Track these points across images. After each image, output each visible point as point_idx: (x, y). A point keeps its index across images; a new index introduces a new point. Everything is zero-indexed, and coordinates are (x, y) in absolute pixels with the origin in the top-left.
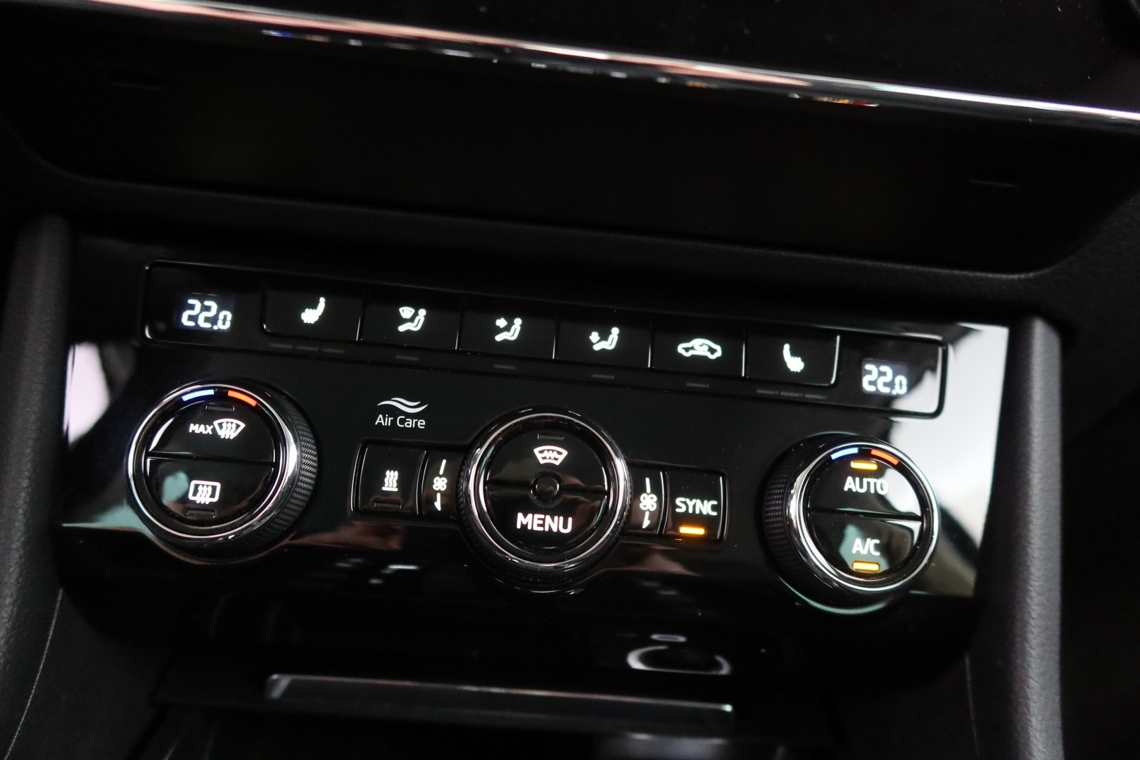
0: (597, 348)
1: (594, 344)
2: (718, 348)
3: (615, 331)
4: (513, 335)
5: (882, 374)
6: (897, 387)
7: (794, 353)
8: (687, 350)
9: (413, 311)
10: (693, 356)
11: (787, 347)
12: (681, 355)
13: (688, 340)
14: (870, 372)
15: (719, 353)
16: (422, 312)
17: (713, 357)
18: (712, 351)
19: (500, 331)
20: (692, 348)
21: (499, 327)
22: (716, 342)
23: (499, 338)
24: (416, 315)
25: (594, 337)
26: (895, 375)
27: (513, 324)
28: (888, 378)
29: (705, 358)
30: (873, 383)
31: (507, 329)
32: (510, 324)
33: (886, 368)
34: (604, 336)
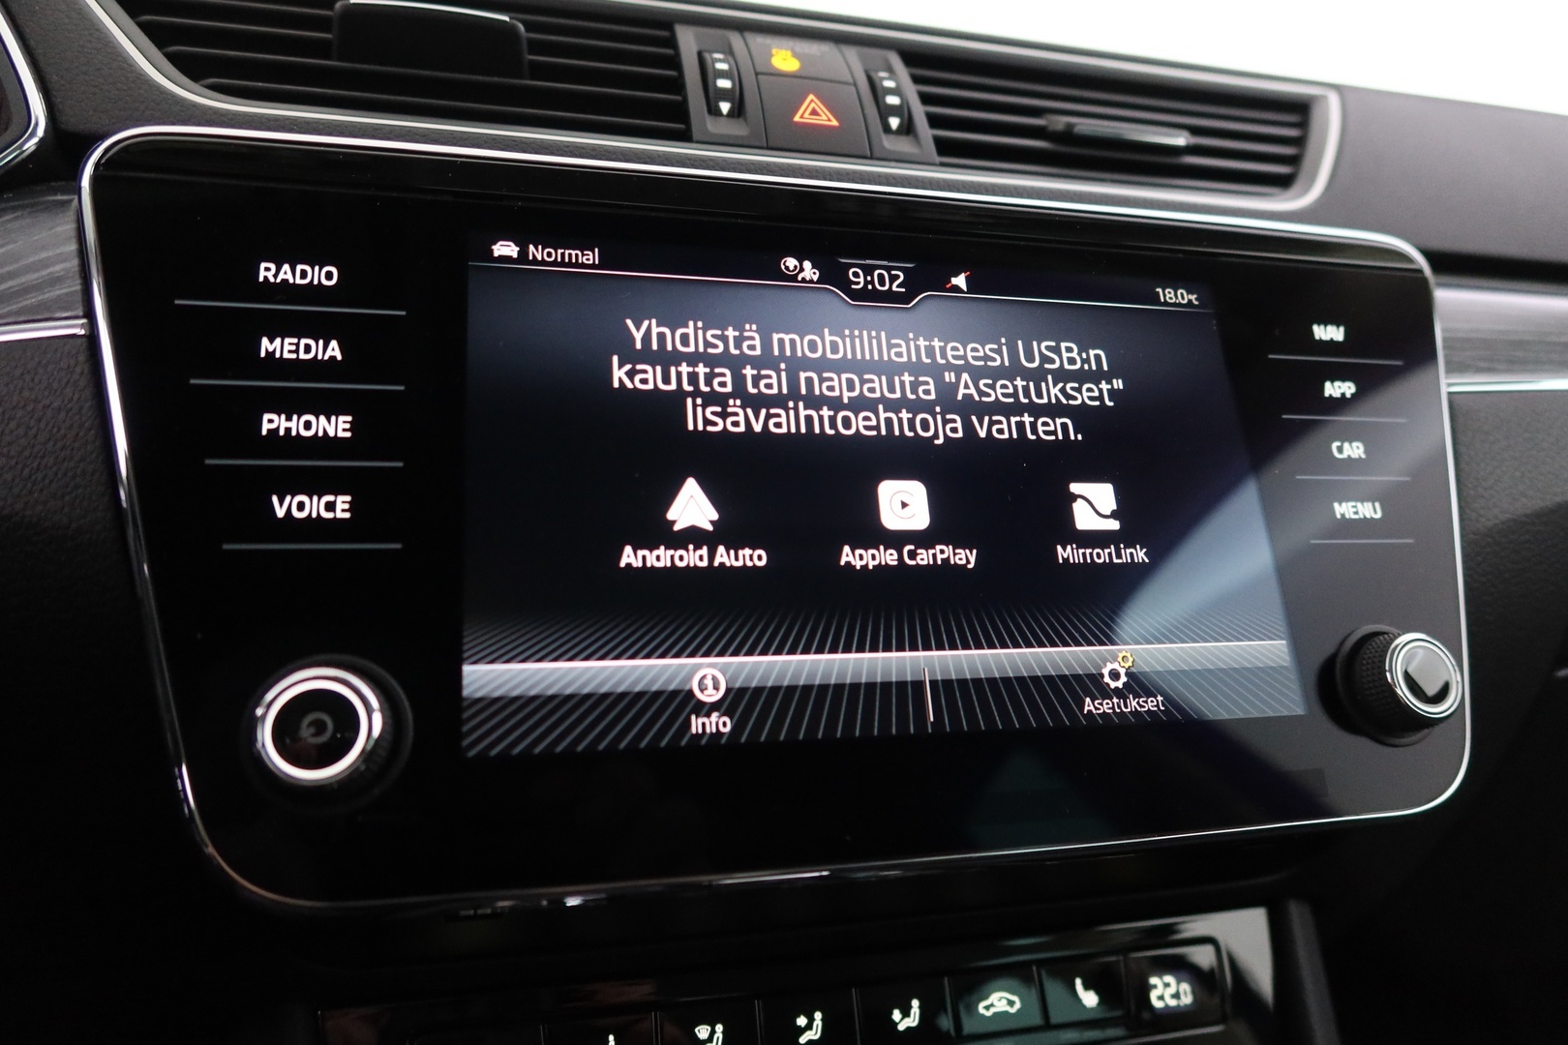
0: (901, 1027)
1: (897, 1024)
2: (1015, 999)
3: (915, 1004)
4: (816, 1033)
5: (1167, 985)
6: (1182, 997)
7: (1087, 987)
8: (987, 1008)
9: (709, 1028)
10: (995, 1014)
11: (1078, 982)
12: (983, 1016)
13: (986, 997)
14: (1155, 987)
15: (1018, 1006)
16: (719, 1028)
17: (1013, 1010)
19: (802, 1031)
20: (992, 1005)
21: (800, 1027)
22: (1013, 993)
24: (713, 1032)
25: (897, 1015)
26: (1178, 983)
27: (814, 1020)
28: (1172, 990)
29: (1006, 1012)
30: (1161, 998)
31: (809, 1027)
32: (811, 1020)
33: (1169, 979)
34: (906, 1014)
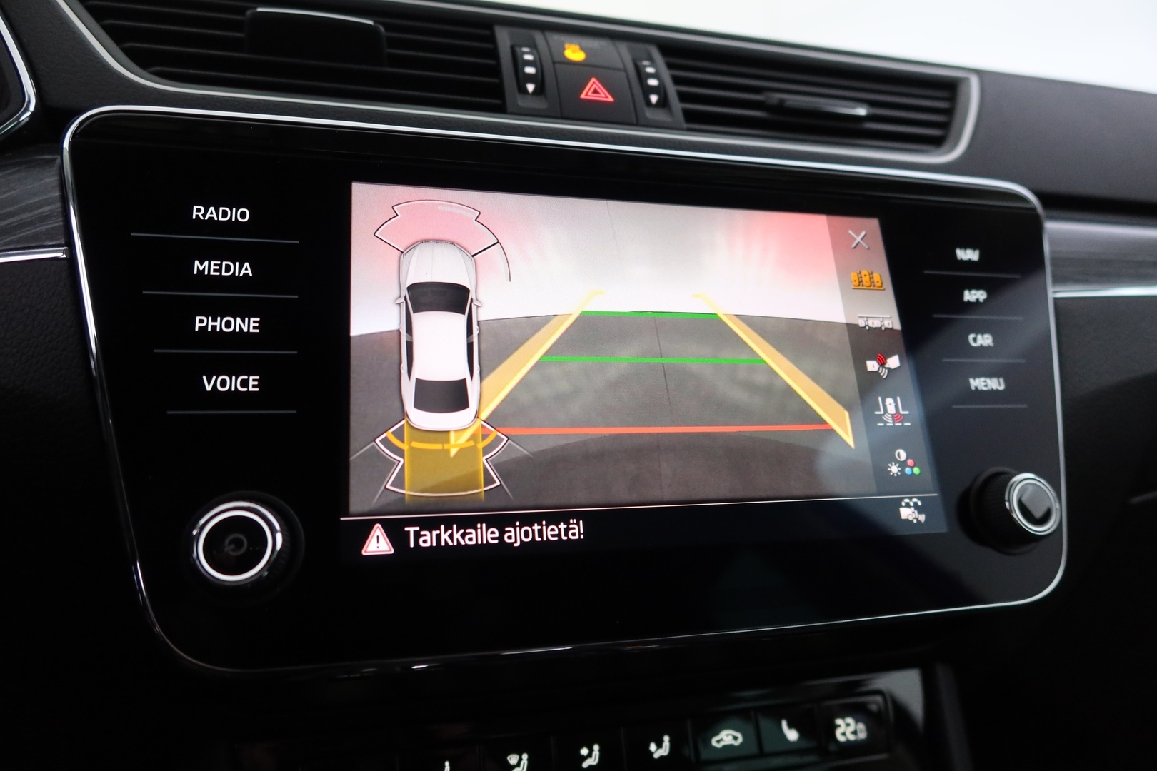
0: (656, 756)
1: (653, 753)
2: (739, 735)
3: (666, 739)
4: (595, 760)
5: (848, 725)
6: (859, 733)
7: (790, 726)
8: (718, 742)
9: (518, 757)
10: (724, 746)
11: (784, 722)
12: (715, 748)
13: (718, 733)
14: (840, 726)
15: (740, 740)
16: (525, 756)
17: (737, 743)
18: (735, 738)
19: (584, 759)
20: (722, 740)
21: (583, 756)
22: (736, 731)
23: (585, 765)
24: (520, 760)
25: (653, 747)
26: (856, 723)
27: (593, 750)
28: (852, 728)
29: (732, 745)
30: (844, 734)
31: (590, 755)
32: (591, 751)
33: (850, 720)
34: (659, 746)
